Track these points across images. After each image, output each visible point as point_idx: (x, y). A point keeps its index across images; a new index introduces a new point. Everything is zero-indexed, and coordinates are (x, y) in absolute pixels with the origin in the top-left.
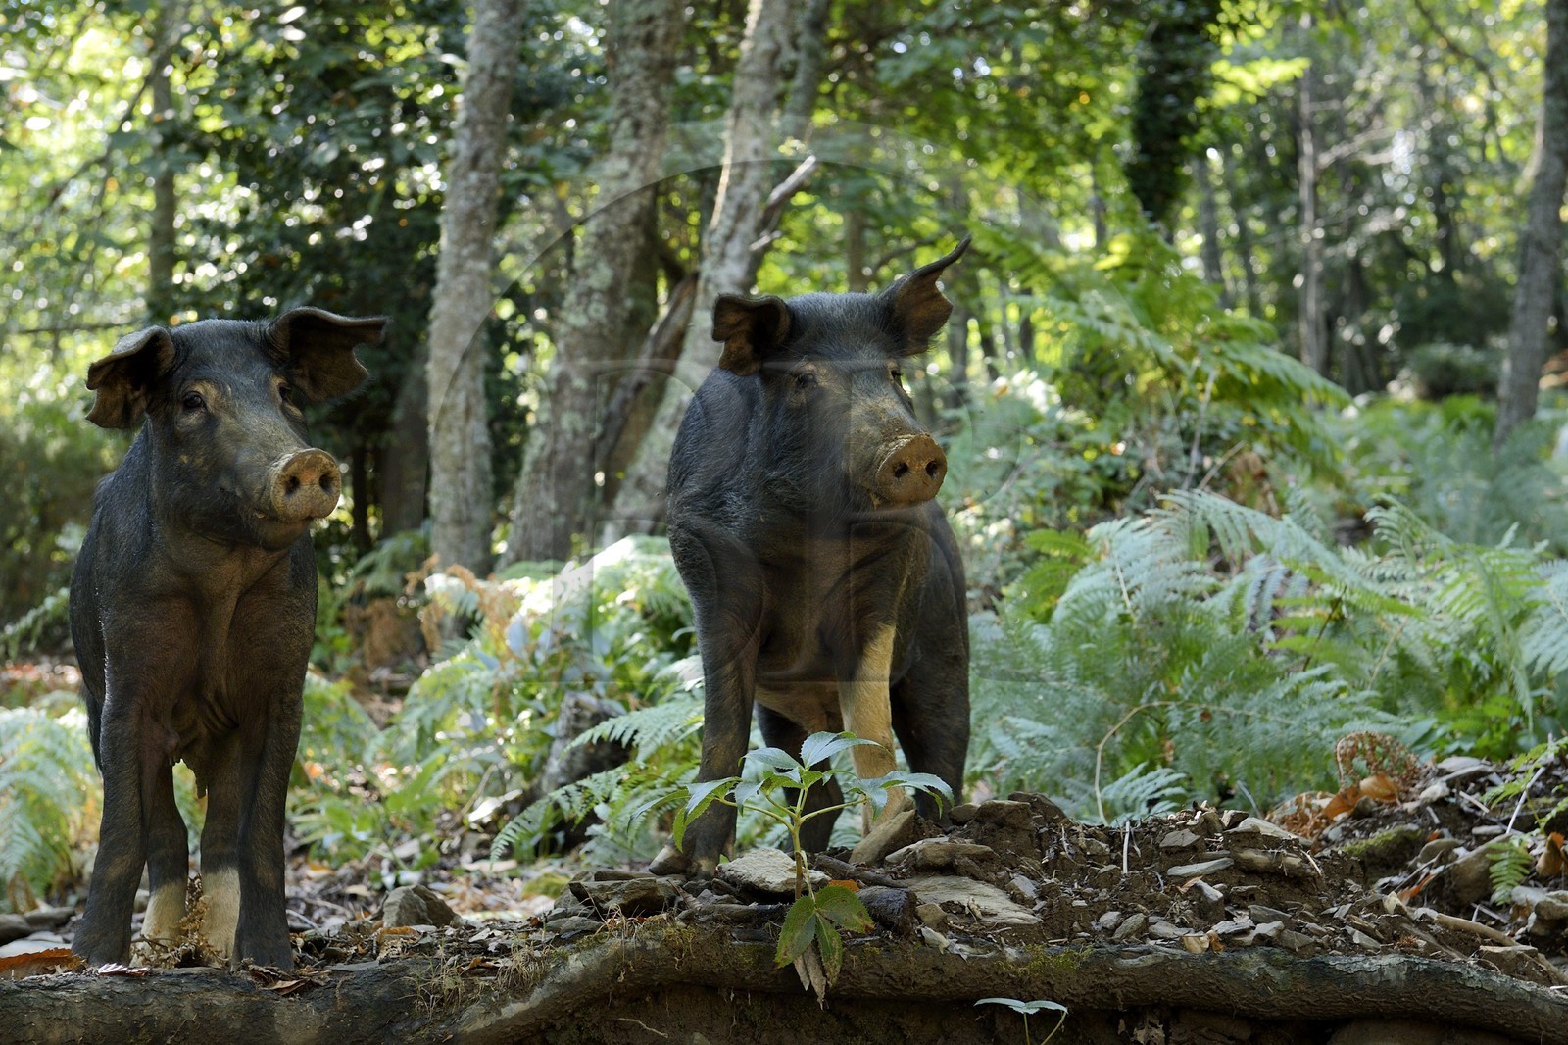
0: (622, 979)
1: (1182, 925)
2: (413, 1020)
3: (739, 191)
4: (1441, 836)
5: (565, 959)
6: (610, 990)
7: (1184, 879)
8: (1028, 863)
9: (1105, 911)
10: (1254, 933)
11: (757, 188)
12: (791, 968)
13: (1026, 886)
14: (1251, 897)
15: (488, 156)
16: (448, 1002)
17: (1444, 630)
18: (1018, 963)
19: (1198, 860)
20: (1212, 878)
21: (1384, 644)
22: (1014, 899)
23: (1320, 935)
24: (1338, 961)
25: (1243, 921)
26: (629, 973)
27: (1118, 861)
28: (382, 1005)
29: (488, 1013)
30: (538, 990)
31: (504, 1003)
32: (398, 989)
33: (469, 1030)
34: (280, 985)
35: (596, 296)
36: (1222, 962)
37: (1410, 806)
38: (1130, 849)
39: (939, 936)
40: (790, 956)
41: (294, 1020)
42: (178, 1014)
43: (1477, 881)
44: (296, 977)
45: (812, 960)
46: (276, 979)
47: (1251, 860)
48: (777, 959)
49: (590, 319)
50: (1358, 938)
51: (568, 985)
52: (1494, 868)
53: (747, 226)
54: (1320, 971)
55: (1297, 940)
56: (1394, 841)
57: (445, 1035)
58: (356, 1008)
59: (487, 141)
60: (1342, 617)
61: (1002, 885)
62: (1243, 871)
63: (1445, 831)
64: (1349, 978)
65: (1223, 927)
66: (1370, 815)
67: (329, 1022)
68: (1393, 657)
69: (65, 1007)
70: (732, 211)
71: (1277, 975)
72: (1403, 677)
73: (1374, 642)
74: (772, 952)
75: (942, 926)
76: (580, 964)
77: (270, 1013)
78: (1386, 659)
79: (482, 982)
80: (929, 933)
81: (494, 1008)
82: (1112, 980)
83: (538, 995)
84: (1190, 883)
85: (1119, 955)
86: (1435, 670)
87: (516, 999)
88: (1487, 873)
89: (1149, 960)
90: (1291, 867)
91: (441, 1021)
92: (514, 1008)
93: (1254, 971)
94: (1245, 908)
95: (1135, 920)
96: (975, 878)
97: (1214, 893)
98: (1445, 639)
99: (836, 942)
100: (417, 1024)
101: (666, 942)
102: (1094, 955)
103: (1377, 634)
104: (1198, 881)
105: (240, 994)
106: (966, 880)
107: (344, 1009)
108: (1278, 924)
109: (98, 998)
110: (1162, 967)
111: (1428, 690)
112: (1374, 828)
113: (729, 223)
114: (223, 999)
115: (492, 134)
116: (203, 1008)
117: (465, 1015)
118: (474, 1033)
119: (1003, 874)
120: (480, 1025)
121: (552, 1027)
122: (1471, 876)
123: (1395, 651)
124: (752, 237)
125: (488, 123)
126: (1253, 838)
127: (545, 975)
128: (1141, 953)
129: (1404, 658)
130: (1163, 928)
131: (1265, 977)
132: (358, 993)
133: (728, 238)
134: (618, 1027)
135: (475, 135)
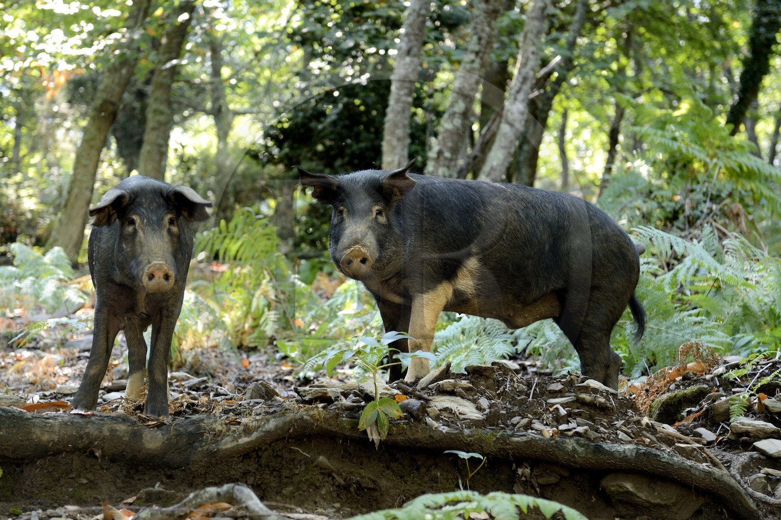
0: (291, 431)
1: (547, 425)
2: (203, 442)
3: (524, 71)
4: (718, 391)
5: (268, 421)
6: (287, 435)
7: (553, 404)
8: (488, 392)
9: (515, 416)
10: (574, 430)
11: (533, 69)
12: (365, 432)
13: (484, 402)
14: (579, 415)
15: (415, 50)
16: (218, 435)
17: (767, 295)
18: (469, 436)
19: (562, 397)
20: (564, 405)
21: (737, 300)
22: (477, 408)
23: (605, 433)
24: (607, 446)
25: (573, 425)
26: (295, 428)
27: (528, 395)
28: (190, 434)
29: (233, 441)
30: (255, 433)
31: (240, 437)
32: (199, 428)
33: (224, 448)
34: (150, 423)
35: (457, 116)
36: (557, 442)
37: (708, 377)
38: (535, 390)
39: (434, 422)
40: (365, 427)
41: (151, 438)
42: (101, 432)
43: (725, 412)
44: (157, 420)
45: (375, 428)
46: (148, 420)
47: (583, 399)
48: (359, 427)
49: (454, 125)
50: (621, 435)
51: (268, 432)
52: (732, 407)
53: (527, 87)
54: (599, 449)
55: (593, 434)
56: (696, 392)
57: (214, 449)
58: (179, 435)
59: (415, 43)
60: (720, 287)
61: (474, 401)
62: (580, 403)
63: (721, 389)
64: (611, 454)
65: (563, 427)
66: (689, 379)
67: (167, 440)
68: (740, 306)
69: (50, 427)
70: (521, 79)
71: (580, 450)
72: (744, 316)
73: (732, 299)
74: (357, 424)
75: (437, 418)
76: (274, 423)
77: (141, 434)
78: (736, 307)
79: (233, 428)
80: (429, 420)
81: (236, 439)
82: (508, 447)
83: (255, 435)
84: (555, 407)
85: (513, 435)
86: (760, 314)
87: (245, 436)
88: (729, 409)
89: (524, 439)
90: (600, 403)
91: (214, 443)
92: (244, 440)
93: (570, 447)
94: (575, 419)
95: (525, 421)
96: (463, 398)
97: (563, 412)
98: (766, 300)
99: (386, 422)
100: (204, 444)
101: (312, 416)
102: (502, 436)
103: (735, 295)
104: (559, 406)
105: (129, 426)
106: (459, 398)
107: (174, 435)
108: (586, 427)
109: (66, 424)
110: (530, 443)
111: (756, 322)
112: (689, 385)
113: (519, 85)
114: (122, 428)
115: (417, 40)
116: (113, 431)
117: (223, 441)
118: (226, 449)
119: (476, 397)
120: (229, 446)
121: (261, 449)
122: (721, 410)
123: (742, 304)
124: (529, 91)
125: (415, 35)
126: (587, 389)
127: (259, 427)
128: (522, 436)
129: (745, 307)
130: (537, 425)
131: (574, 450)
132: (181, 429)
133: (518, 92)
134: (291, 451)
135: (410, 40)
